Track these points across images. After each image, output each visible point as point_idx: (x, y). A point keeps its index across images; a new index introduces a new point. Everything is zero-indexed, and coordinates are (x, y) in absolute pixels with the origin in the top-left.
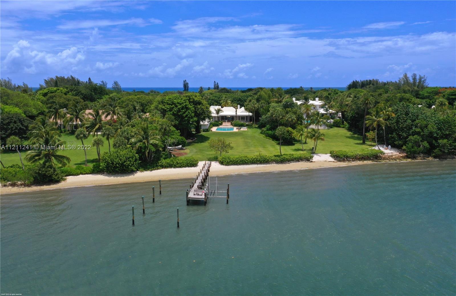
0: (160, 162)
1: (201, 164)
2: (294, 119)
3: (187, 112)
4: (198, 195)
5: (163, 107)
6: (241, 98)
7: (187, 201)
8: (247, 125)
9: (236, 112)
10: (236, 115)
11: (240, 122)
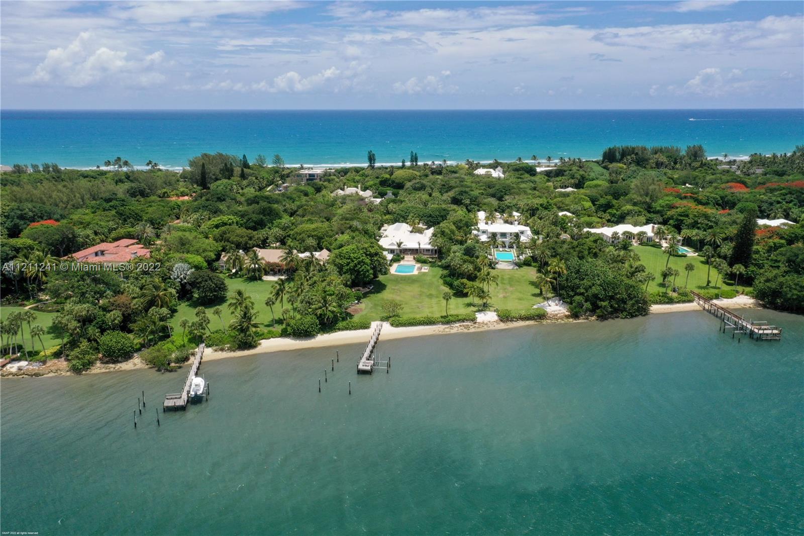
0: (337, 325)
1: (374, 325)
2: (471, 270)
3: (364, 267)
4: (366, 366)
5: (340, 262)
6: (432, 214)
7: (358, 371)
8: (430, 262)
9: (419, 244)
10: (420, 247)
11: (424, 255)
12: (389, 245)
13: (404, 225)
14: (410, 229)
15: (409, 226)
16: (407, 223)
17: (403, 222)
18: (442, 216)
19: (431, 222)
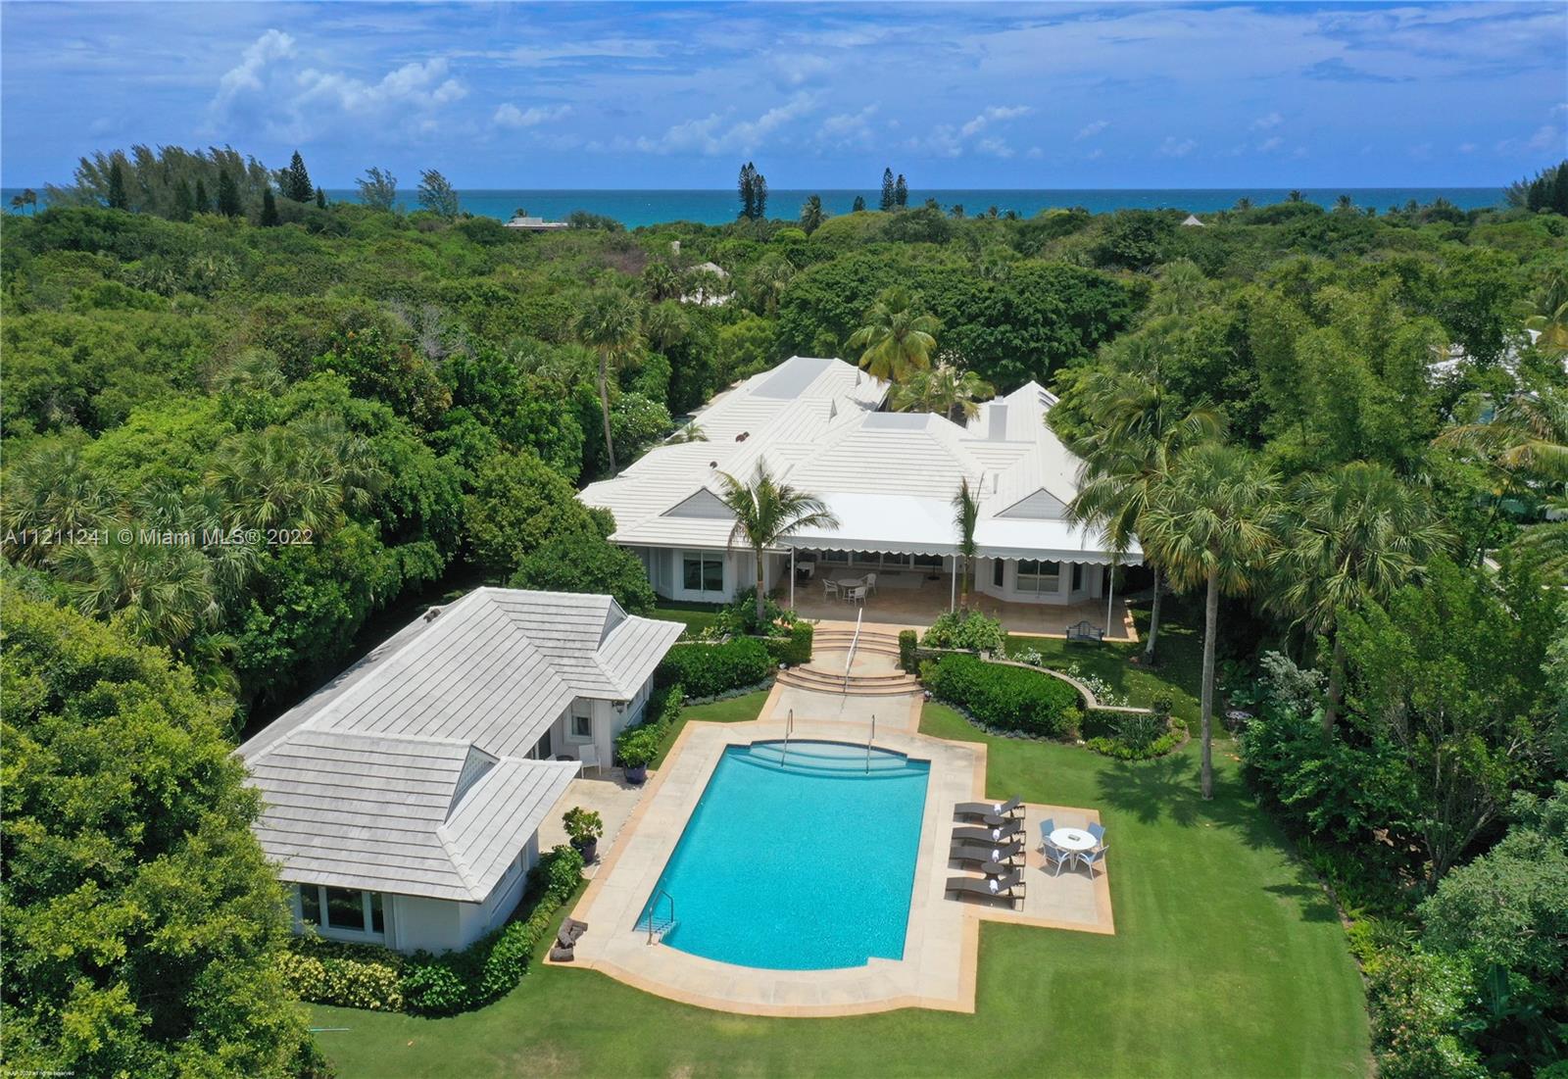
6: (1015, 304)
8: (1096, 726)
9: (968, 519)
10: (968, 546)
11: (1002, 608)
12: (672, 512)
13: (838, 369)
14: (875, 390)
15: (864, 375)
16: (853, 356)
17: (830, 352)
18: (1079, 320)
19: (1011, 352)
